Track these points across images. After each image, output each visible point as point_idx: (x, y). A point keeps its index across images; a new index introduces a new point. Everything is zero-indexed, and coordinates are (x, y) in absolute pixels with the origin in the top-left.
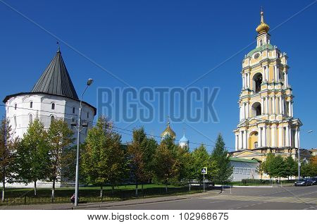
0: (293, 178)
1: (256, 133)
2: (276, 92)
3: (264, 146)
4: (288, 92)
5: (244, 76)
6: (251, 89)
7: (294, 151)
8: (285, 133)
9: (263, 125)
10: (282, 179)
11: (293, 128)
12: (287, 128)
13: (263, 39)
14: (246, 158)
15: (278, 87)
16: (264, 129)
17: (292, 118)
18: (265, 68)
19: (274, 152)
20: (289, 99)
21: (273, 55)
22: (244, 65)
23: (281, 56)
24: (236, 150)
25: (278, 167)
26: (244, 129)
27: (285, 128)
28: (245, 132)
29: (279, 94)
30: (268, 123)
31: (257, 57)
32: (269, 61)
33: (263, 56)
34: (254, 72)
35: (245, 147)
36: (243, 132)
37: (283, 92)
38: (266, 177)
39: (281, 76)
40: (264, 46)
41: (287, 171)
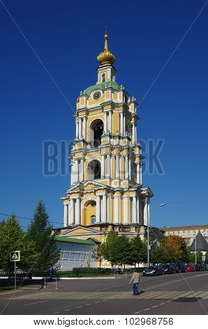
0: (141, 265)
1: (93, 203)
2: (121, 149)
3: (104, 221)
4: (137, 151)
5: (78, 120)
6: (88, 140)
7: (142, 230)
8: (131, 205)
9: (103, 193)
10: (128, 267)
11: (142, 199)
12: (134, 200)
13: (106, 73)
14: (79, 238)
15: (123, 143)
16: (104, 198)
17: (141, 186)
18: (108, 114)
19: (117, 230)
20: (137, 160)
21: (119, 98)
22: (79, 106)
23: (129, 101)
24: (65, 226)
25: (122, 251)
26: (76, 196)
27: (131, 199)
28: (78, 201)
29: (124, 153)
30: (110, 191)
31: (97, 96)
32: (113, 105)
33: (106, 97)
34: (93, 117)
35: (77, 222)
36: (75, 200)
37: (130, 150)
38: (106, 264)
39: (128, 128)
40: (108, 83)
41: (134, 256)
